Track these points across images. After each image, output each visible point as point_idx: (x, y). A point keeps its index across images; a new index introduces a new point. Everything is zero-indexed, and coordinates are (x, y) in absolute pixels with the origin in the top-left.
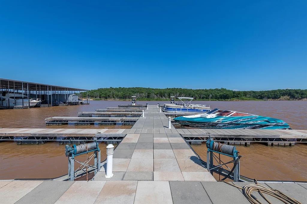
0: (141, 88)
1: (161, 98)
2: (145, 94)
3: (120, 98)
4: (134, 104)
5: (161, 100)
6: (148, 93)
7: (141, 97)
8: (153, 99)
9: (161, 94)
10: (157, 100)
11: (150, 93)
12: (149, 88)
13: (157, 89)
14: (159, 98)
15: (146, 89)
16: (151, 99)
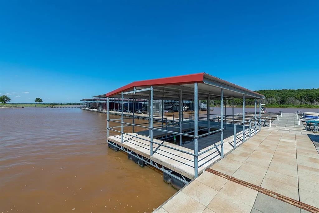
0: (268, 90)
1: (309, 103)
2: (276, 98)
3: (237, 104)
4: (264, 112)
5: (310, 107)
6: (282, 98)
7: (269, 102)
8: (293, 105)
9: (311, 98)
10: (300, 107)
11: (286, 97)
12: (283, 90)
13: (303, 90)
14: (306, 103)
15: (278, 91)
16: (289, 106)
